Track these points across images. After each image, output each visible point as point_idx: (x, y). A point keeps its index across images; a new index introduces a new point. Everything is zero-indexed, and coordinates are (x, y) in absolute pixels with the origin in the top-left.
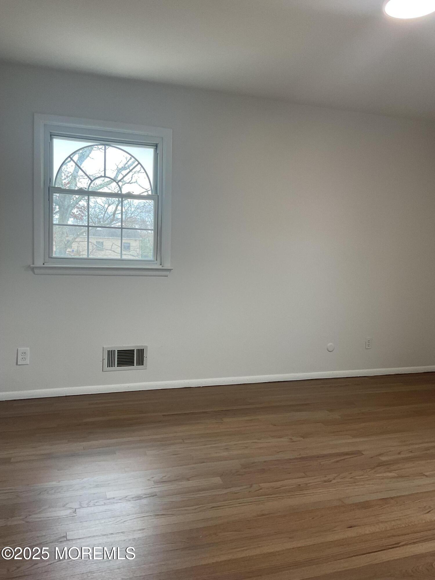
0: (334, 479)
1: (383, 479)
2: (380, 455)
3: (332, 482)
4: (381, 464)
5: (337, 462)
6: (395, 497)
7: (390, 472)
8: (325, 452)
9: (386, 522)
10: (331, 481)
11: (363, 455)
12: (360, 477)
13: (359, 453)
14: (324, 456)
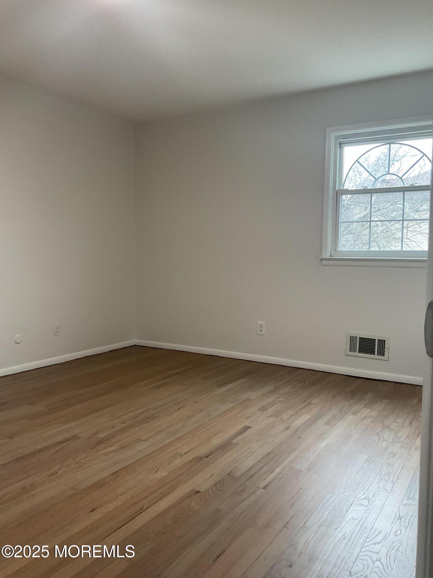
0: (59, 470)
1: (107, 455)
2: (96, 433)
3: (59, 473)
4: (100, 442)
5: (57, 452)
6: (123, 468)
7: (111, 446)
8: (40, 447)
9: (124, 493)
10: (57, 473)
11: (80, 438)
12: (86, 459)
13: (75, 437)
14: (40, 451)
